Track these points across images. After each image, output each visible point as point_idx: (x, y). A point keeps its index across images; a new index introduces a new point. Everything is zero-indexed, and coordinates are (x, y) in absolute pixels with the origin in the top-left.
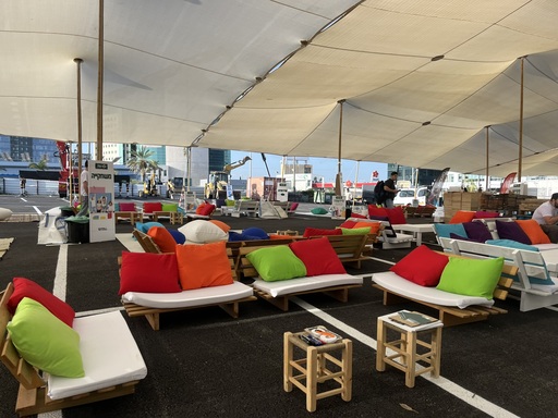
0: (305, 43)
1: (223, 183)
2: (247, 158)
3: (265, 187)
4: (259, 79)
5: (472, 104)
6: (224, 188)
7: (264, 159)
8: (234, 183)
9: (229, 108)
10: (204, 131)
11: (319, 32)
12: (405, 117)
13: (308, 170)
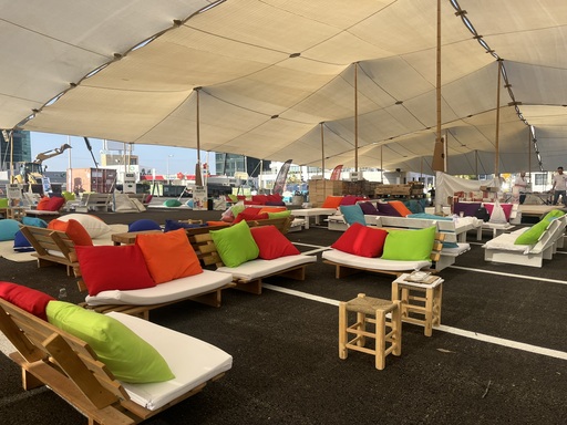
0: (178, 23)
1: (37, 175)
2: (66, 146)
3: (93, 179)
4: (118, 56)
5: (313, 101)
6: (39, 181)
7: (90, 148)
8: (53, 175)
9: (73, 85)
10: (36, 111)
11: (197, 13)
12: (257, 110)
13: (134, 161)
